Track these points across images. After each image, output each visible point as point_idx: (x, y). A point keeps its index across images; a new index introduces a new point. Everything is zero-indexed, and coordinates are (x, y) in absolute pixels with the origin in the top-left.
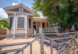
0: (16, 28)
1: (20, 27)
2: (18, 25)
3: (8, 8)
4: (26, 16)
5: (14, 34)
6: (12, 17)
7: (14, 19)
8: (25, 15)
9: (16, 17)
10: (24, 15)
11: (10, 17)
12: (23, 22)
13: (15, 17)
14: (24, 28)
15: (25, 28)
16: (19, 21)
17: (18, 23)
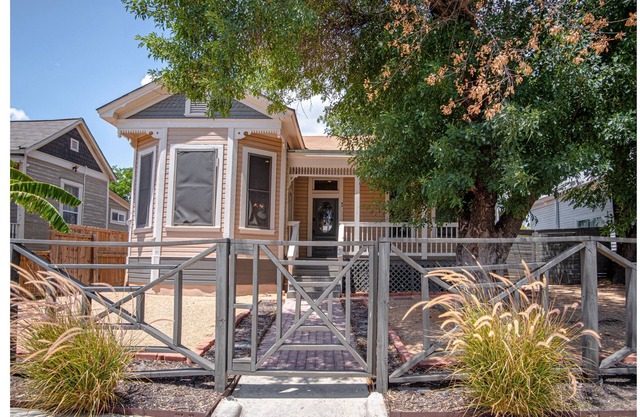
0: (169, 225)
1: (188, 216)
2: (179, 203)
3: (123, 105)
4: (230, 142)
5: (155, 261)
6: (150, 156)
7: (156, 166)
8: (223, 133)
9: (168, 151)
10: (213, 136)
11: (143, 158)
12: (210, 183)
13: (163, 154)
14: (210, 222)
15: (218, 226)
16: (183, 178)
17: (177, 189)
